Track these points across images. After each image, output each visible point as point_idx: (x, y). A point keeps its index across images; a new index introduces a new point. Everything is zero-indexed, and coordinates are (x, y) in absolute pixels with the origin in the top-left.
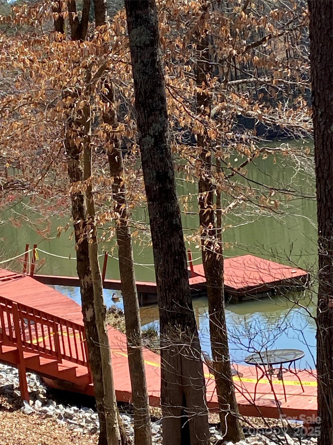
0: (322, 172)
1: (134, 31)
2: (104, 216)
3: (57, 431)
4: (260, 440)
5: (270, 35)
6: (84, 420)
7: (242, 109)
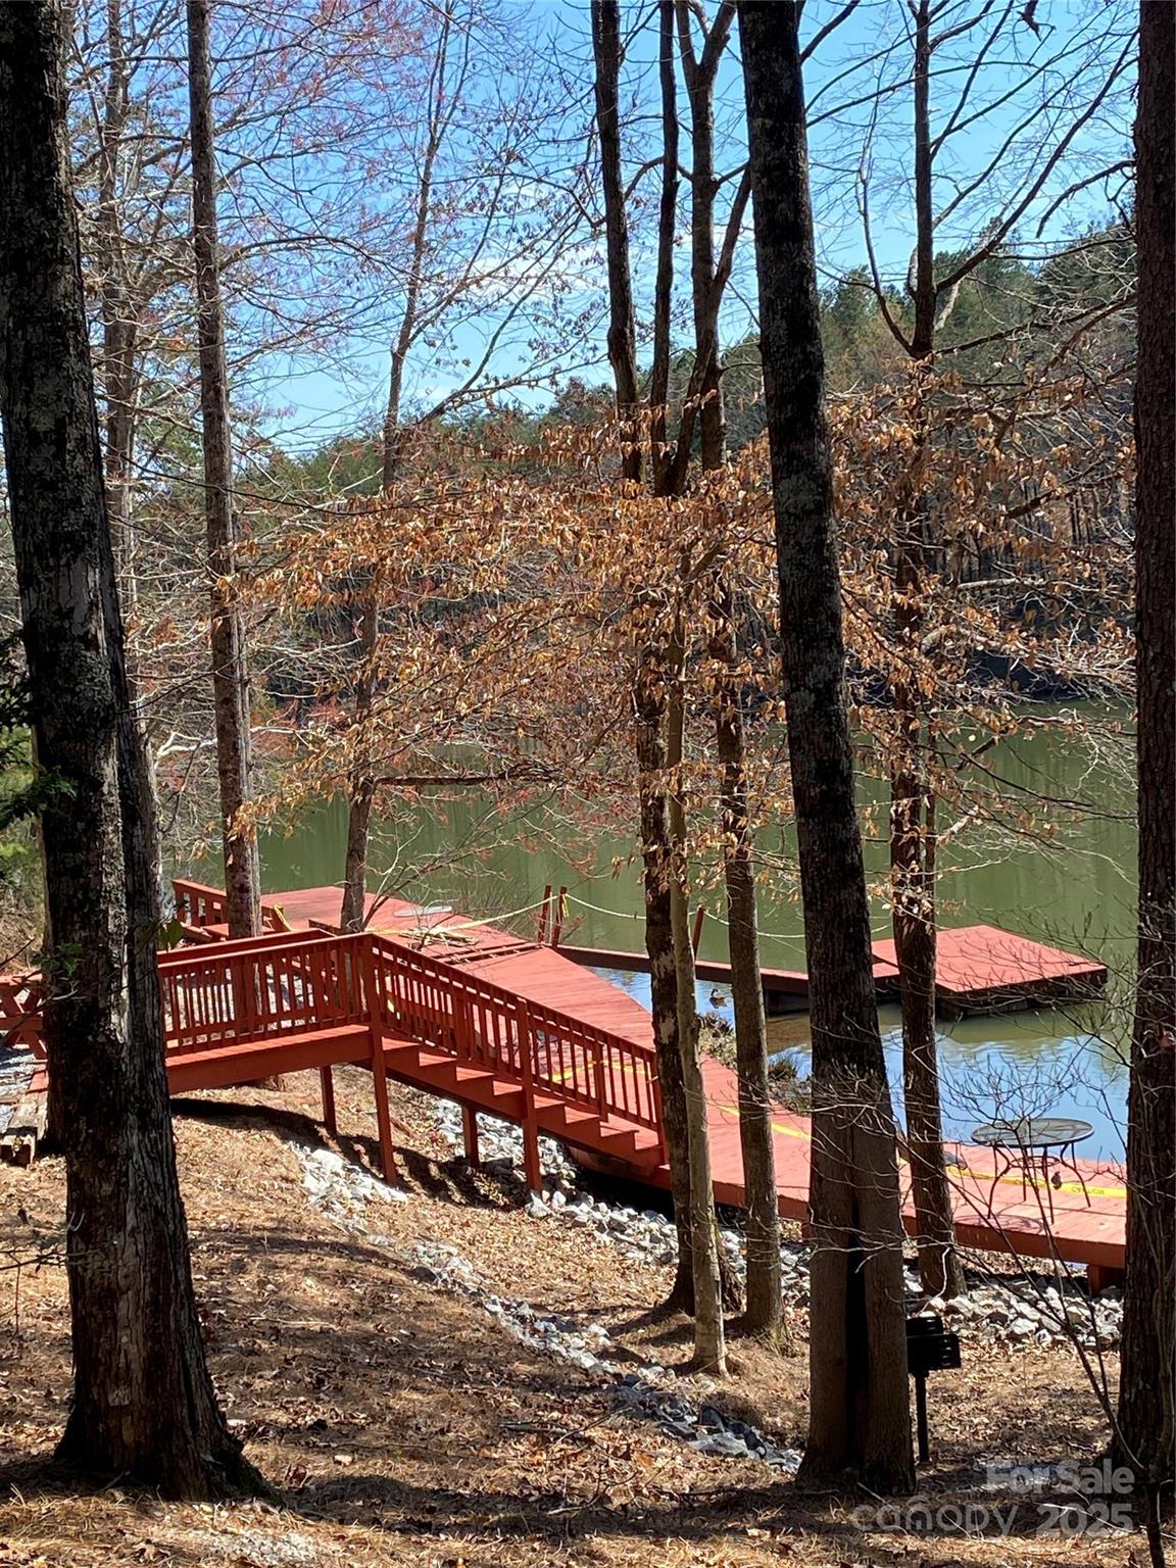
0: (1152, 772)
1: (784, 484)
2: (704, 841)
3: (594, 1256)
4: (998, 1296)
5: (1048, 495)
6: (648, 1237)
7: (983, 639)
